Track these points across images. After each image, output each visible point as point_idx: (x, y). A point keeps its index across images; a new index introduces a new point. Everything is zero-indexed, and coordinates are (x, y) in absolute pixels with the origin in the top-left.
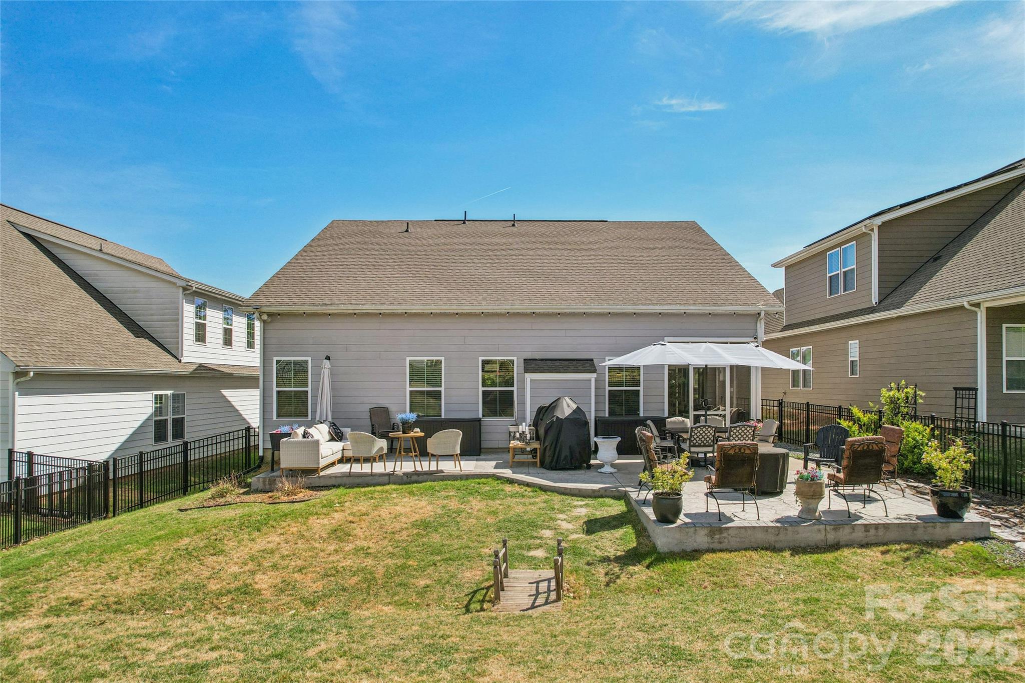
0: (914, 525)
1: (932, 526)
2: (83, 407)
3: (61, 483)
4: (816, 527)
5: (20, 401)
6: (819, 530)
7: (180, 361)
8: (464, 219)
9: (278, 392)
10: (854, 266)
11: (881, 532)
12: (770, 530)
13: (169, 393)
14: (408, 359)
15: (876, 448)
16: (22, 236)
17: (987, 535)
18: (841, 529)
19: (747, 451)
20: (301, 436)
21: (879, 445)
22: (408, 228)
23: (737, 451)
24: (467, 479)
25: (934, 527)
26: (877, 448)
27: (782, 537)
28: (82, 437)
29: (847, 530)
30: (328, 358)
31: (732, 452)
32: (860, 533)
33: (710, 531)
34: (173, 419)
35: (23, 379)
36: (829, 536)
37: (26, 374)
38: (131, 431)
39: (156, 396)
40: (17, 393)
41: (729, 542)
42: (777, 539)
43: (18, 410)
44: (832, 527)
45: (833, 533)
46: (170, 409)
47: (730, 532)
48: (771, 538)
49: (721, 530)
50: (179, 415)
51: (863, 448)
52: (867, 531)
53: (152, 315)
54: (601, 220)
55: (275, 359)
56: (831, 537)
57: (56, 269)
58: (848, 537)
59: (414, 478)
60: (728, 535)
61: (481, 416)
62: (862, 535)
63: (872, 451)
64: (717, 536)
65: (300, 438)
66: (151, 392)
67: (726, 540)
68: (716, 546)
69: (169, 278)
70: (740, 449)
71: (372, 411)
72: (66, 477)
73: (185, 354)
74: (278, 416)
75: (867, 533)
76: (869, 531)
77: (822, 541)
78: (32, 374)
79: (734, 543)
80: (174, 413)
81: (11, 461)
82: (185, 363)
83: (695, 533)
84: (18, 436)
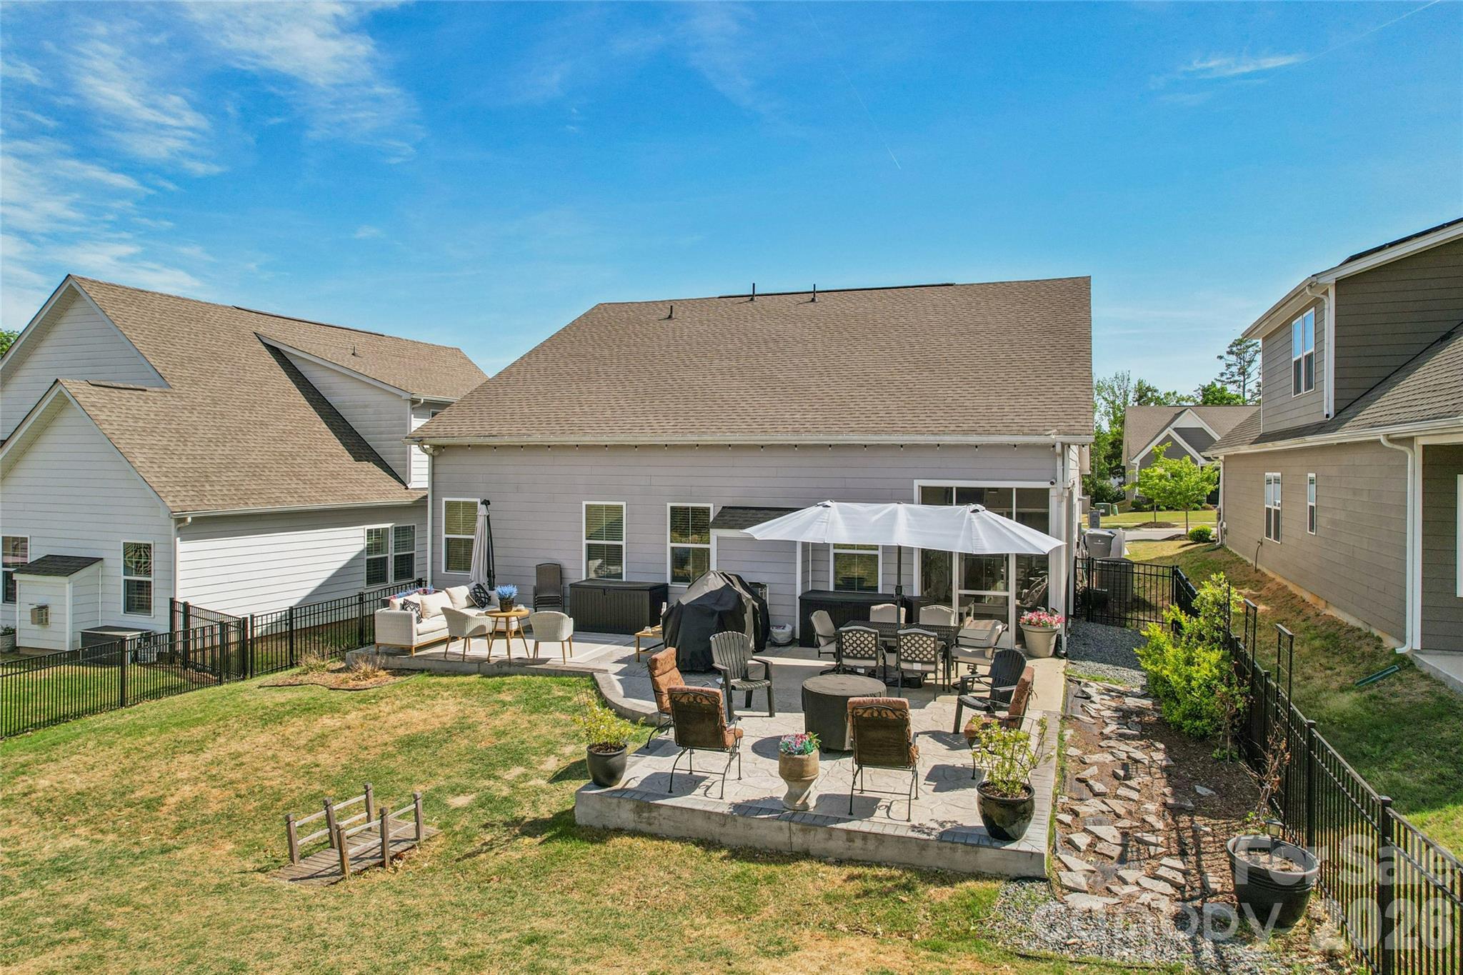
0: (923, 843)
1: (951, 848)
2: (265, 549)
3: (203, 639)
4: (777, 823)
5: (182, 547)
6: (781, 829)
7: (407, 488)
8: (752, 293)
9: (447, 539)
10: (1313, 350)
11: (871, 845)
12: (713, 817)
13: (388, 525)
14: (584, 503)
15: (891, 716)
16: (264, 348)
17: (1038, 874)
18: (812, 832)
19: (705, 702)
20: (399, 607)
21: (898, 713)
22: (671, 313)
23: (691, 699)
24: (562, 676)
25: (953, 850)
26: (894, 717)
27: (729, 829)
28: (263, 582)
29: (821, 834)
30: (486, 503)
31: (684, 700)
32: (841, 842)
33: (637, 806)
34: (395, 556)
35: (182, 525)
36: (794, 839)
37: (184, 520)
38: (329, 574)
39: (370, 532)
40: (178, 539)
41: (660, 825)
42: (722, 832)
43: (180, 557)
44: (800, 826)
45: (800, 834)
46: (391, 545)
47: (662, 811)
48: (715, 830)
49: (651, 808)
50: (406, 551)
51: (872, 714)
52: (851, 840)
53: (381, 433)
54: (944, 283)
55: (444, 500)
56: (798, 841)
57: (290, 385)
58: (822, 845)
59: (505, 669)
60: (660, 815)
61: (669, 581)
62: (843, 846)
63: (886, 720)
64: (645, 815)
65: (398, 610)
66: (362, 527)
67: (656, 822)
68: (644, 827)
69: (394, 392)
70: (695, 698)
71: (541, 569)
72: (208, 632)
73: (413, 478)
74: (447, 568)
75: (850, 844)
76: (853, 841)
77: (785, 844)
78: (189, 520)
79: (666, 827)
80: (396, 549)
81: (173, 611)
82: (412, 489)
83: (618, 806)
84: (179, 584)
